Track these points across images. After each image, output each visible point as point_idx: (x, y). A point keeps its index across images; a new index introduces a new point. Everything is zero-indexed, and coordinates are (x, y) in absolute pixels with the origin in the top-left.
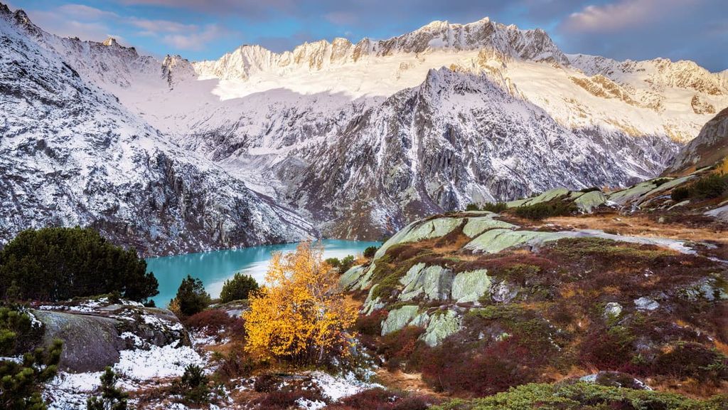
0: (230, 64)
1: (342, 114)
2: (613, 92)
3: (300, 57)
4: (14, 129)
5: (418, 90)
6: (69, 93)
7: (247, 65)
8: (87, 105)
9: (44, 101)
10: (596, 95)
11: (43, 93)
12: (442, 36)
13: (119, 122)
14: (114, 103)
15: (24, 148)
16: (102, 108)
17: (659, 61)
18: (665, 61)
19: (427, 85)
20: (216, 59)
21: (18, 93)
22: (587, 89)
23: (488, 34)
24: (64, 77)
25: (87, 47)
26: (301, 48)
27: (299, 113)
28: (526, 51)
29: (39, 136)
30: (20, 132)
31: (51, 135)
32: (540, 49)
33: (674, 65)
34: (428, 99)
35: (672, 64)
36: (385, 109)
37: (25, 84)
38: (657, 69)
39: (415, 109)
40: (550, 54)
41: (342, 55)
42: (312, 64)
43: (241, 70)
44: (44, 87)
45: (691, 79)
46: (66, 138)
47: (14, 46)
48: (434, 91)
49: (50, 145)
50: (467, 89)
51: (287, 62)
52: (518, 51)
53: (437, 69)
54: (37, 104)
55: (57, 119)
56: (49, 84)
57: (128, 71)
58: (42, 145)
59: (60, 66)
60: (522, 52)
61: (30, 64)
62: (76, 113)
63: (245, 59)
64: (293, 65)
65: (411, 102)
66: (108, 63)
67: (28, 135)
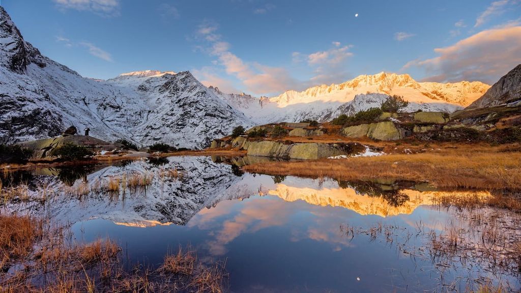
0: (282, 98)
1: (323, 113)
2: (441, 97)
3: (308, 93)
4: (213, 127)
5: (351, 103)
6: (229, 114)
7: (288, 97)
8: (234, 118)
9: (222, 118)
10: (433, 99)
11: (221, 115)
12: (364, 80)
13: (243, 123)
14: (242, 116)
15: (215, 133)
16: (238, 118)
17: (463, 83)
18: (466, 82)
19: (354, 101)
20: (278, 96)
21: (215, 116)
22: (428, 97)
23: (383, 78)
24: (228, 109)
25: (235, 96)
26: (308, 90)
27: (307, 113)
28: (401, 83)
29: (219, 128)
30: (215, 128)
31: (223, 128)
32: (407, 82)
33: (471, 84)
34: (355, 106)
35: (470, 83)
36: (338, 111)
37: (217, 113)
38: (462, 86)
39: (349, 111)
40: (412, 84)
41: (323, 91)
42: (312, 95)
43: (287, 100)
44: (222, 113)
45: (479, 89)
46: (227, 129)
47: (214, 102)
48: (357, 104)
49: (223, 131)
50: (372, 101)
51: (303, 95)
52: (397, 83)
53: (359, 95)
54: (220, 119)
55: (225, 122)
56: (223, 112)
57: (248, 103)
58: (220, 131)
59: (227, 106)
60: (399, 84)
61: (218, 107)
62: (230, 121)
63: (288, 96)
64: (306, 96)
65: (348, 108)
66: (242, 101)
67: (217, 128)
